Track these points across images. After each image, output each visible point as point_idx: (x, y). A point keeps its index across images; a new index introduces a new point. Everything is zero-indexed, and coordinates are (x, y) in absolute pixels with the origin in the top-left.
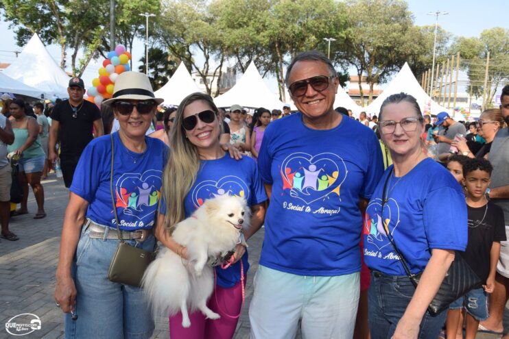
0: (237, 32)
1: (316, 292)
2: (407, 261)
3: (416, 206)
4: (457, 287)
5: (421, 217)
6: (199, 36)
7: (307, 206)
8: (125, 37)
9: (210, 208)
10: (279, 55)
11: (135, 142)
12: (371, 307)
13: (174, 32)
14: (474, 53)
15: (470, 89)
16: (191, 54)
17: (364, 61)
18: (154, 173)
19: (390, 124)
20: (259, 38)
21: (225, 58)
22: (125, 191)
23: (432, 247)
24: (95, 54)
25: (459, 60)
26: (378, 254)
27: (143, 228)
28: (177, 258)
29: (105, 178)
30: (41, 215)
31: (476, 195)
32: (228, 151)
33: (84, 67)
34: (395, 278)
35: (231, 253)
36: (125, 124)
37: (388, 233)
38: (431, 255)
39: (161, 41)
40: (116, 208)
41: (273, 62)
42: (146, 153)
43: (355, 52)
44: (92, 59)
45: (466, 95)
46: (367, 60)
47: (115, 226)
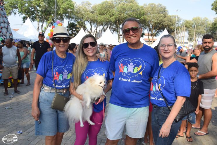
0: (103, 16)
1: (132, 114)
2: (167, 101)
3: (171, 79)
4: (186, 111)
5: (173, 84)
6: (88, 18)
7: (129, 79)
8: (61, 18)
9: (91, 81)
10: (118, 25)
11: (61, 54)
12: (153, 120)
13: (79, 16)
14: (190, 26)
15: (189, 39)
16: (85, 25)
17: (150, 28)
18: (69, 66)
19: (163, 46)
20: (111, 19)
21: (98, 26)
22: (58, 73)
23: (177, 95)
24: (50, 25)
25: (185, 28)
26: (156, 98)
27: (65, 88)
28: (78, 100)
29: (50, 68)
30: (29, 84)
31: (193, 77)
32: (99, 58)
33: (46, 30)
34: (162, 108)
35: (99, 98)
36: (58, 47)
37: (160, 90)
38: (177, 99)
39: (74, 20)
40: (54, 80)
41: (116, 28)
42: (66, 58)
43: (147, 24)
44: (49, 27)
45: (187, 41)
46: (151, 27)
47: (54, 87)
